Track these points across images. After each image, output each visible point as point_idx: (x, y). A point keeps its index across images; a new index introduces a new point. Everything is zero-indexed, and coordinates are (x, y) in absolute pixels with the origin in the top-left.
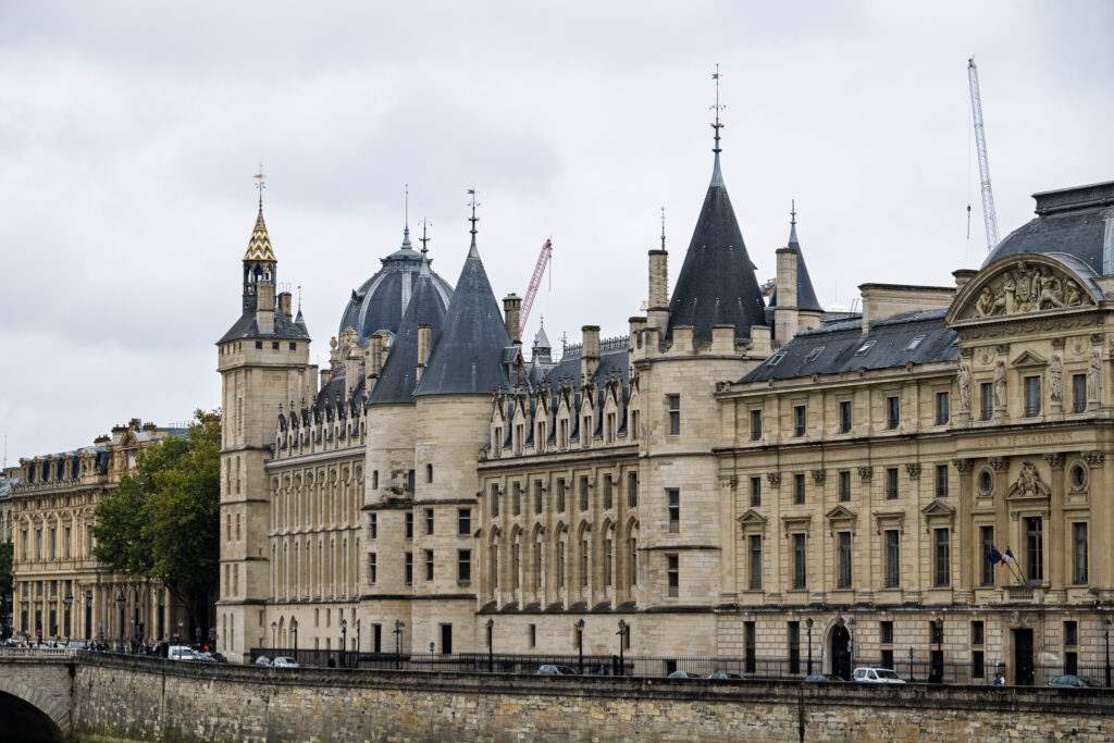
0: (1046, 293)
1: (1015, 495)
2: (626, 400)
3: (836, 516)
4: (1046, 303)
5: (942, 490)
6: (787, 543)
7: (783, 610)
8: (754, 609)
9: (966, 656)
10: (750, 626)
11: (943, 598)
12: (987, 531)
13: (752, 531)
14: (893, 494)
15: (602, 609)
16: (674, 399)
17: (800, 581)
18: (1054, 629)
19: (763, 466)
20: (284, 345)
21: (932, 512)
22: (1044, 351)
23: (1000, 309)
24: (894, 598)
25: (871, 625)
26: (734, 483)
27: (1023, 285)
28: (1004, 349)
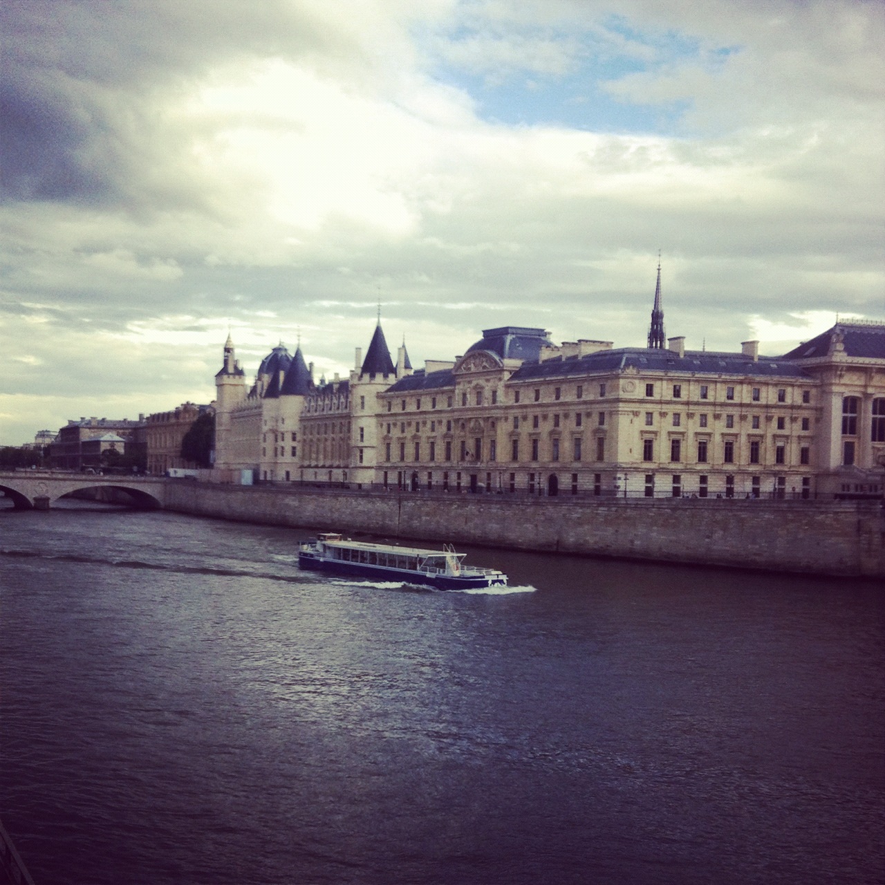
0: (484, 364)
1: (473, 431)
2: (347, 397)
3: (415, 437)
4: (484, 367)
5: (449, 429)
6: (399, 445)
7: (396, 468)
8: (387, 467)
9: (455, 484)
10: (386, 473)
11: (448, 464)
12: (463, 443)
13: (388, 441)
14: (433, 430)
15: (338, 467)
16: (363, 397)
17: (402, 458)
18: (484, 475)
19: (391, 420)
20: (237, 377)
21: (445, 436)
22: (482, 382)
23: (469, 369)
24: (432, 464)
25: (426, 473)
26: (382, 425)
27: (477, 361)
28: (470, 382)
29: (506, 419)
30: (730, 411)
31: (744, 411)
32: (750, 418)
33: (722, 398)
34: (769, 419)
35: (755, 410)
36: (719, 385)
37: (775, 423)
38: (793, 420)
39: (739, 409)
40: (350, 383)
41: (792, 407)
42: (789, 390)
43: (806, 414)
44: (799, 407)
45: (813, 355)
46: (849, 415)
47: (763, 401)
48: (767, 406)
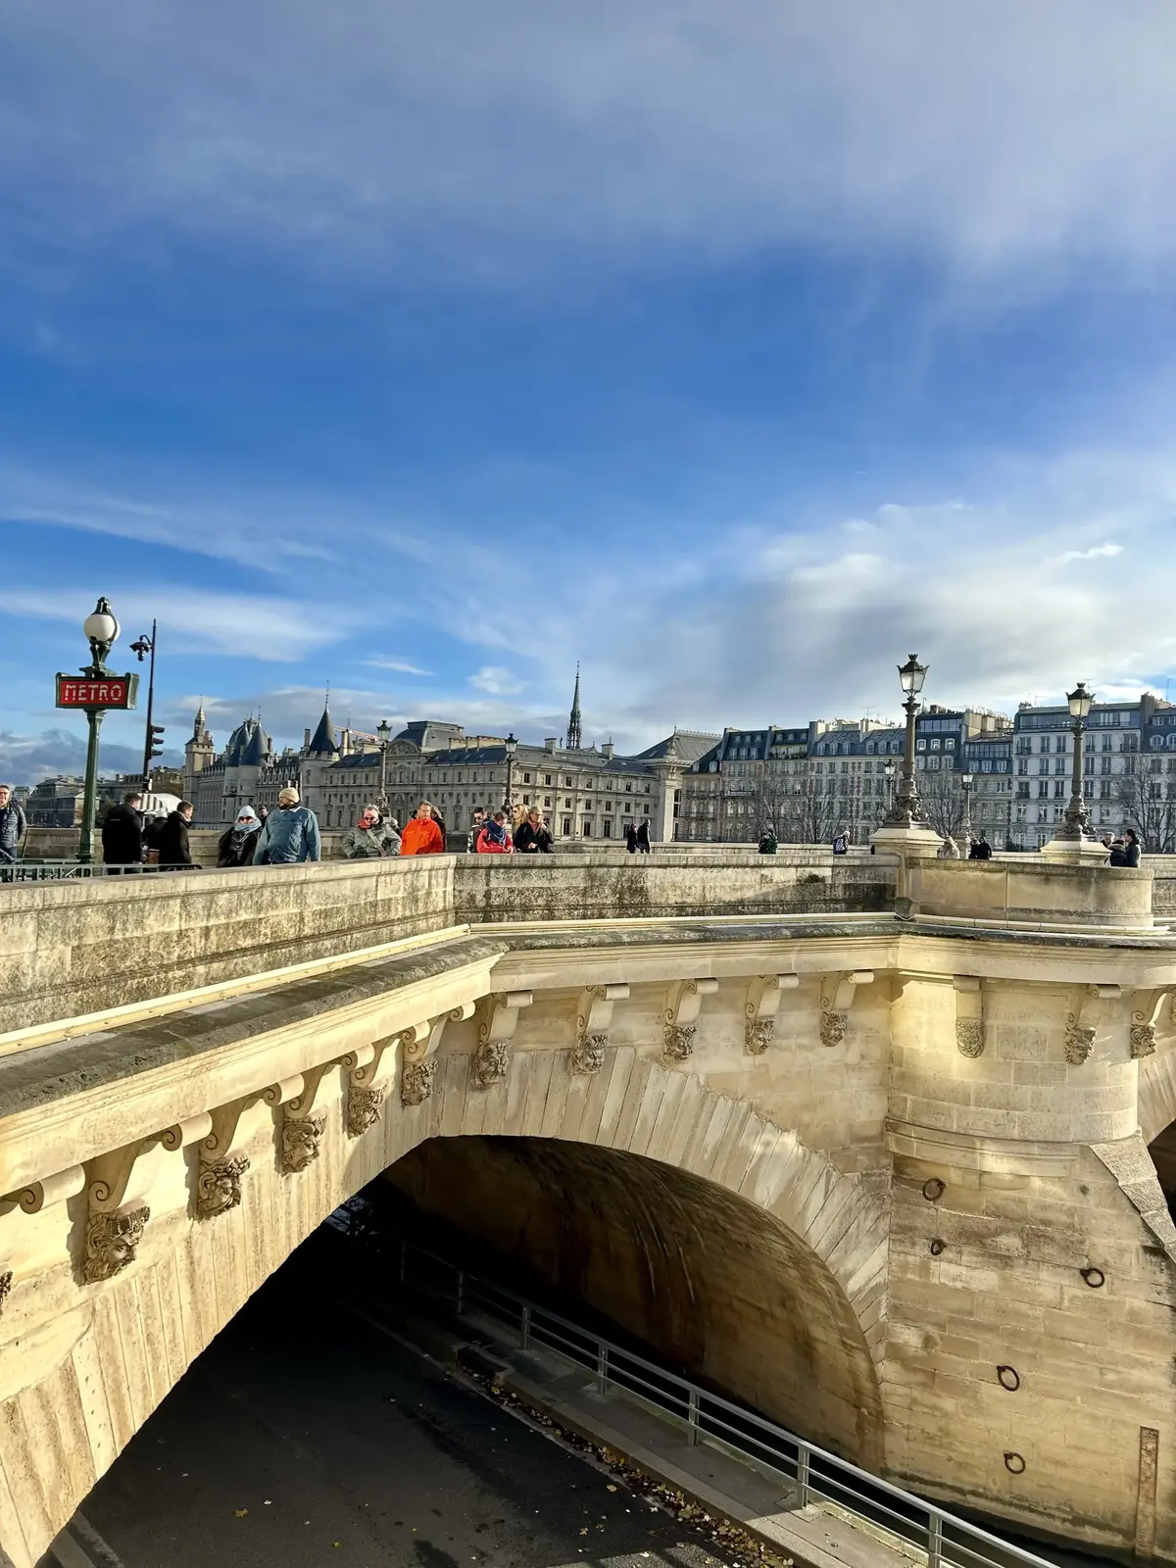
0: (406, 749)
4: (406, 752)
16: (309, 771)
19: (332, 791)
20: (206, 747)
22: (407, 765)
23: (395, 753)
26: (325, 795)
27: (401, 747)
28: (396, 764)
29: (422, 795)
30: (589, 796)
31: (600, 797)
32: (604, 803)
33: (583, 786)
34: (618, 804)
35: (608, 796)
36: (580, 777)
37: (623, 807)
38: (637, 805)
39: (595, 795)
40: (300, 758)
41: (636, 795)
42: (634, 782)
43: (647, 800)
44: (642, 796)
45: (653, 757)
46: (679, 803)
47: (614, 789)
48: (618, 794)
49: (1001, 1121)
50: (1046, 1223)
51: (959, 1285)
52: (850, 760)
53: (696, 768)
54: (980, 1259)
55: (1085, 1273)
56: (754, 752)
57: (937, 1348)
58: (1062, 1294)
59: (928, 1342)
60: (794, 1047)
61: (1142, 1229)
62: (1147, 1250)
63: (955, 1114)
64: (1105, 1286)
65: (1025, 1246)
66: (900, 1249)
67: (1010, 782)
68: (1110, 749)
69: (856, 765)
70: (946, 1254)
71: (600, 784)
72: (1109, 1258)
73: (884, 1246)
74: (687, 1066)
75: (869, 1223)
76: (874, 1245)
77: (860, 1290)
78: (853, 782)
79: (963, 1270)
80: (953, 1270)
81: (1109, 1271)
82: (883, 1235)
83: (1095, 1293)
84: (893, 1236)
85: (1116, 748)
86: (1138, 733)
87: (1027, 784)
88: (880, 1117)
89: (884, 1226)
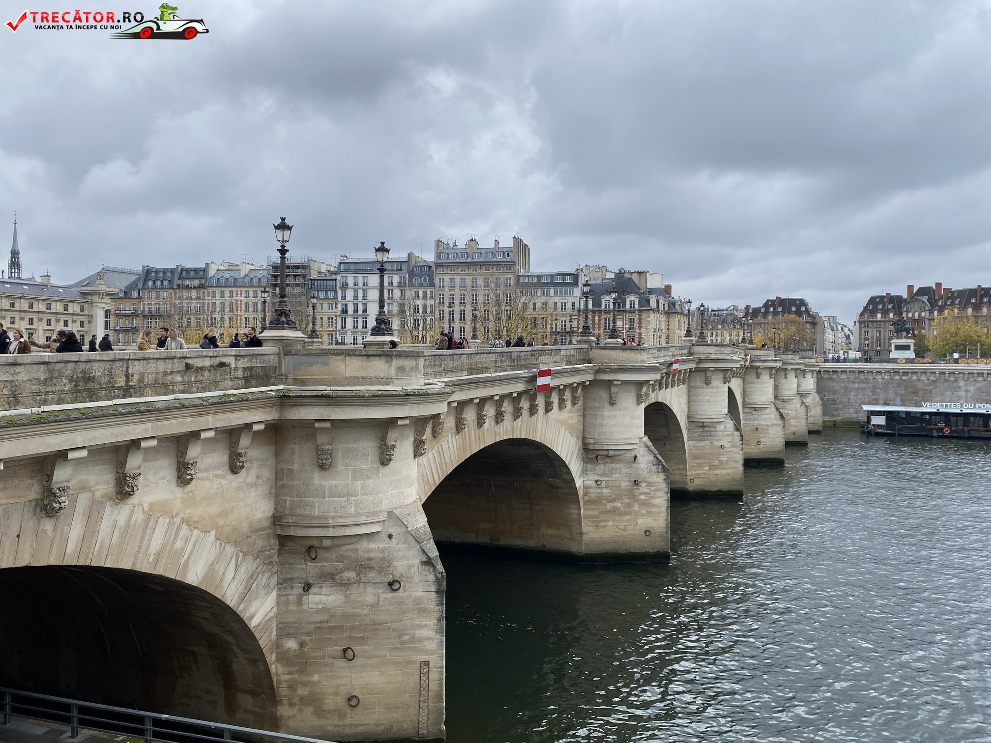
30: (31, 315)
31: (41, 316)
32: (45, 320)
33: (26, 308)
34: (58, 321)
35: (48, 315)
36: (22, 301)
37: (62, 323)
38: (74, 321)
39: (37, 314)
41: (73, 314)
42: (70, 305)
43: (82, 318)
44: (78, 315)
45: (86, 286)
46: (109, 320)
47: (53, 310)
48: (56, 313)
49: (344, 504)
50: (369, 559)
51: (320, 606)
52: (234, 290)
53: (122, 295)
54: (333, 589)
55: (390, 584)
56: (166, 283)
57: (308, 647)
58: (379, 598)
59: (302, 645)
60: (211, 477)
61: (420, 552)
62: (424, 563)
63: (317, 504)
64: (401, 589)
65: (358, 575)
66: (284, 593)
67: (336, 304)
68: (392, 284)
69: (239, 293)
70: (312, 590)
71: (40, 305)
72: (403, 572)
73: (274, 593)
74: (134, 500)
75: (264, 581)
76: (267, 594)
77: (259, 625)
78: (237, 304)
79: (323, 597)
80: (317, 598)
81: (404, 579)
82: (272, 587)
83: (396, 594)
84: (280, 586)
85: (395, 284)
86: (407, 276)
87: (346, 305)
88: (271, 514)
89: (274, 581)
